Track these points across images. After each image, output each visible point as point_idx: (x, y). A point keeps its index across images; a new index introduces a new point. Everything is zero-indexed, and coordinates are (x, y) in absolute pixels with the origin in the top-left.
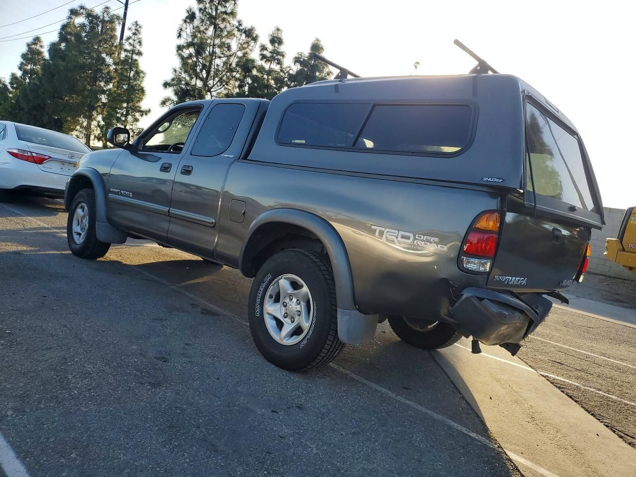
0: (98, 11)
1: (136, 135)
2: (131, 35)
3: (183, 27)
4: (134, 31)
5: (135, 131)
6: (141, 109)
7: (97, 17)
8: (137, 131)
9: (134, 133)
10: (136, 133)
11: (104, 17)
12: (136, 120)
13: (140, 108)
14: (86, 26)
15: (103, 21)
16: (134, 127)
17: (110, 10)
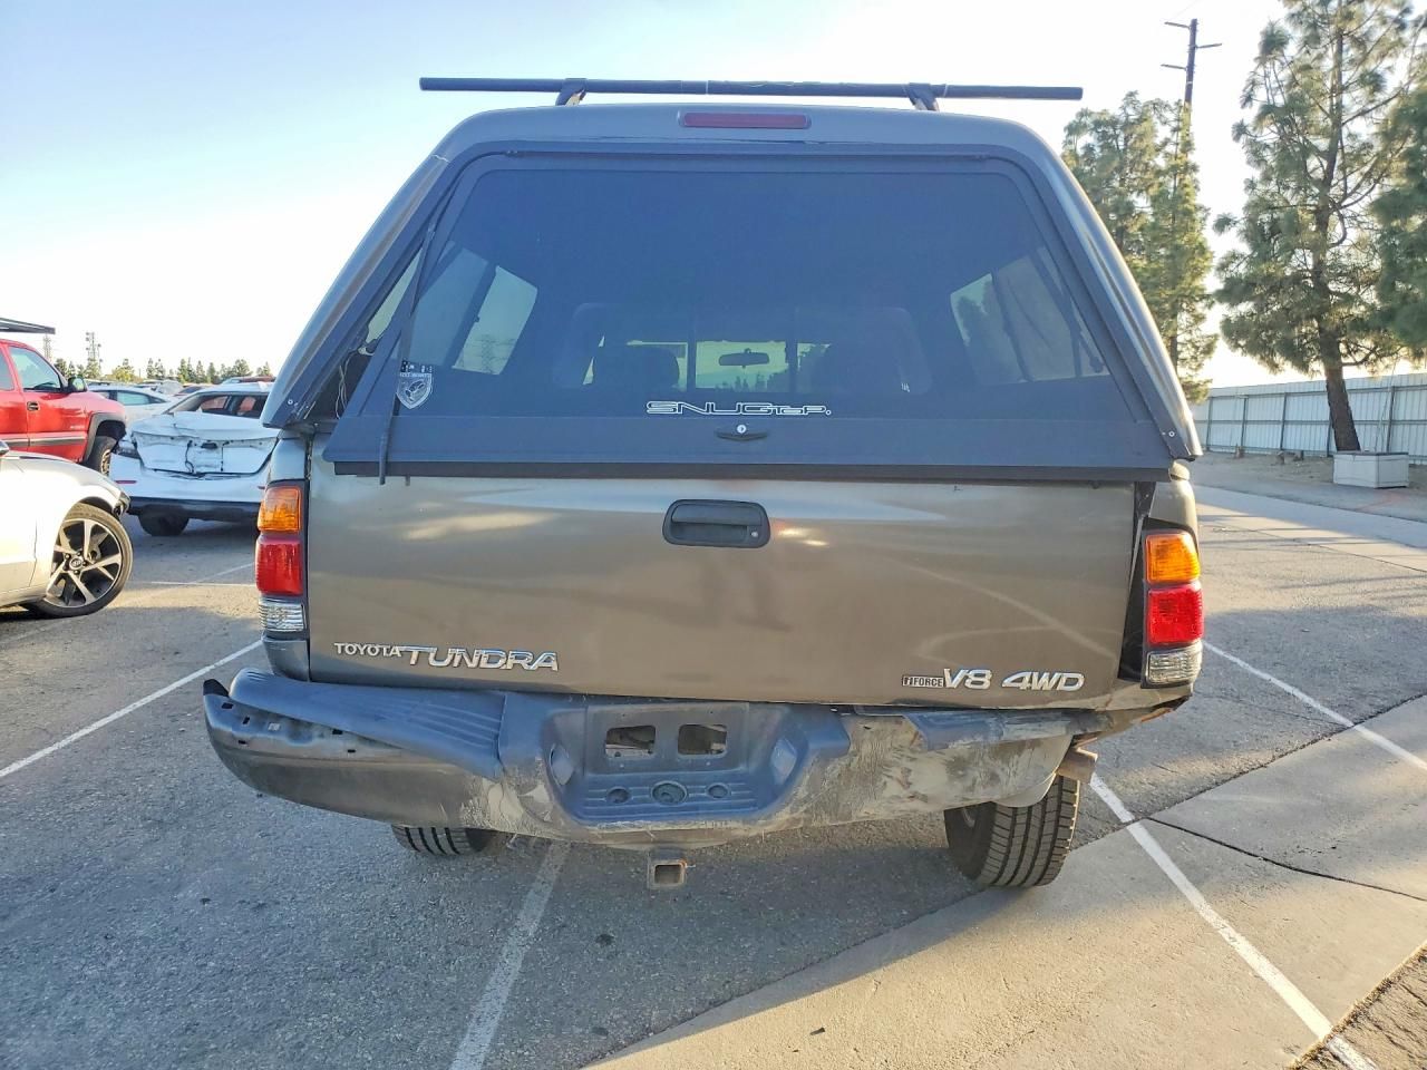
0: (1115, 109)
1: (1201, 353)
2: (1169, 135)
3: (1256, 77)
4: (1174, 124)
5: (1198, 344)
6: (1207, 292)
7: (1113, 123)
8: (1204, 344)
9: (1197, 348)
10: (1201, 349)
11: (1128, 116)
12: (1199, 319)
13: (1202, 290)
14: (1092, 149)
15: (1128, 125)
16: (1195, 335)
17: (1138, 97)
